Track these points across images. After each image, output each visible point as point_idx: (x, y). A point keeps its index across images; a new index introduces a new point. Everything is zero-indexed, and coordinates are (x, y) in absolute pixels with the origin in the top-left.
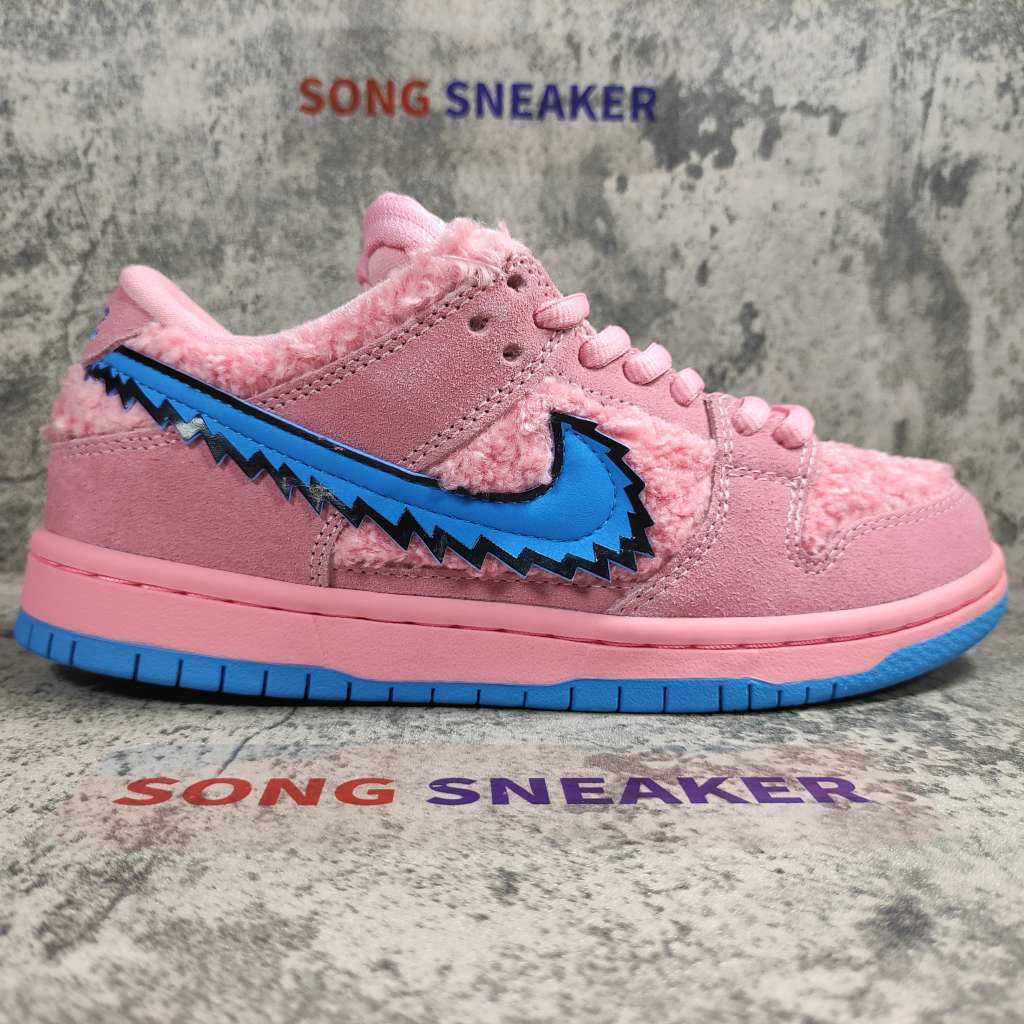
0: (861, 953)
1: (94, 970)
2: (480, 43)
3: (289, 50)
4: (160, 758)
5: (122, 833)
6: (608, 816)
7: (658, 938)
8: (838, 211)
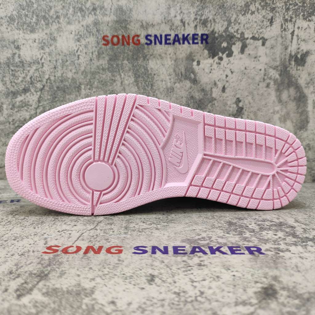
0: (254, 301)
1: (30, 303)
2: (155, 23)
3: (99, 27)
4: (56, 239)
5: (42, 262)
6: (185, 258)
7: (194, 295)
8: (265, 69)
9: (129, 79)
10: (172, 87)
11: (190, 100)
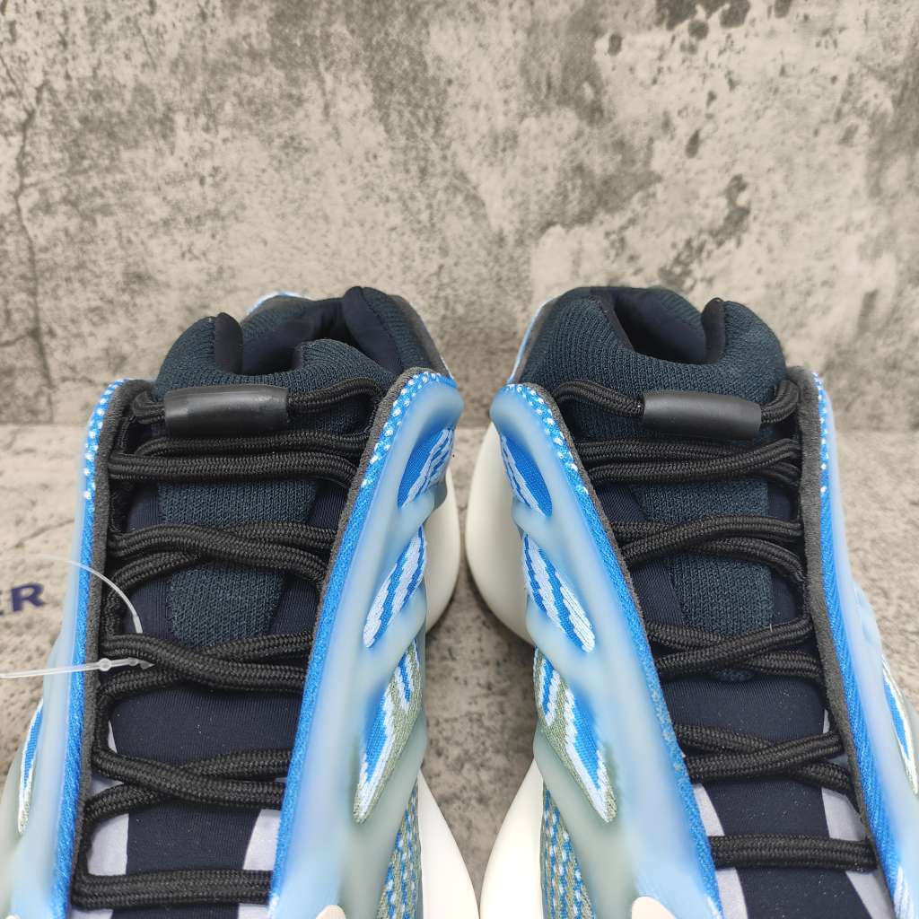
8: (851, 77)
9: (354, 97)
10: (513, 132)
11: (572, 179)
